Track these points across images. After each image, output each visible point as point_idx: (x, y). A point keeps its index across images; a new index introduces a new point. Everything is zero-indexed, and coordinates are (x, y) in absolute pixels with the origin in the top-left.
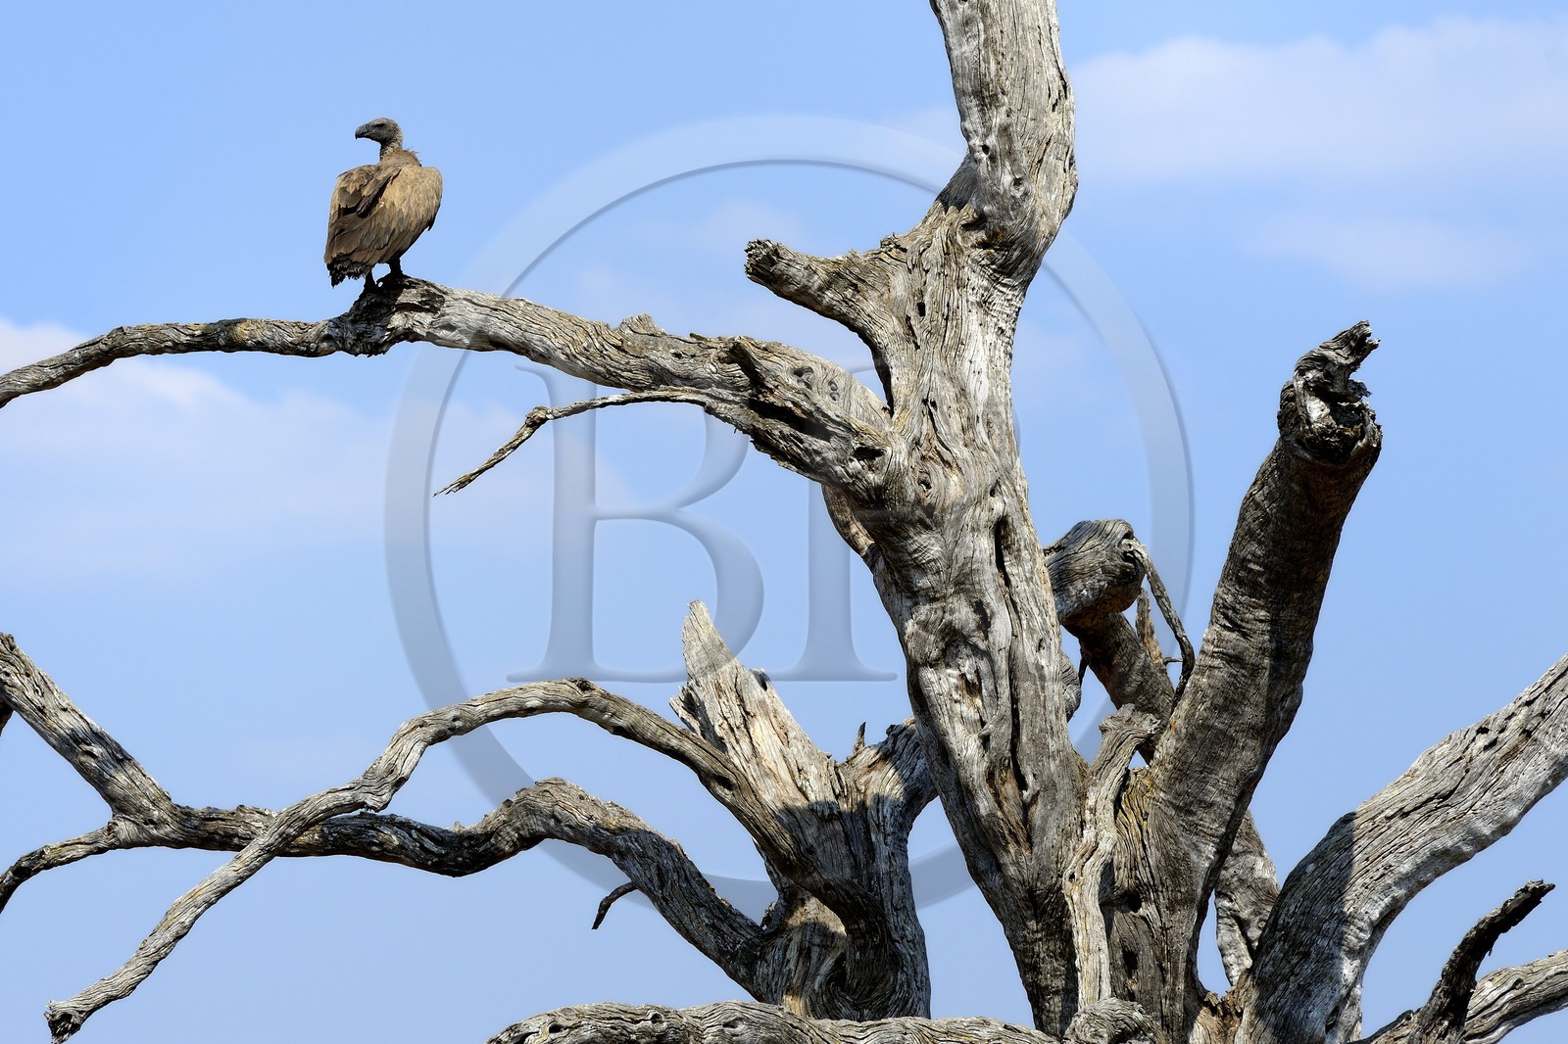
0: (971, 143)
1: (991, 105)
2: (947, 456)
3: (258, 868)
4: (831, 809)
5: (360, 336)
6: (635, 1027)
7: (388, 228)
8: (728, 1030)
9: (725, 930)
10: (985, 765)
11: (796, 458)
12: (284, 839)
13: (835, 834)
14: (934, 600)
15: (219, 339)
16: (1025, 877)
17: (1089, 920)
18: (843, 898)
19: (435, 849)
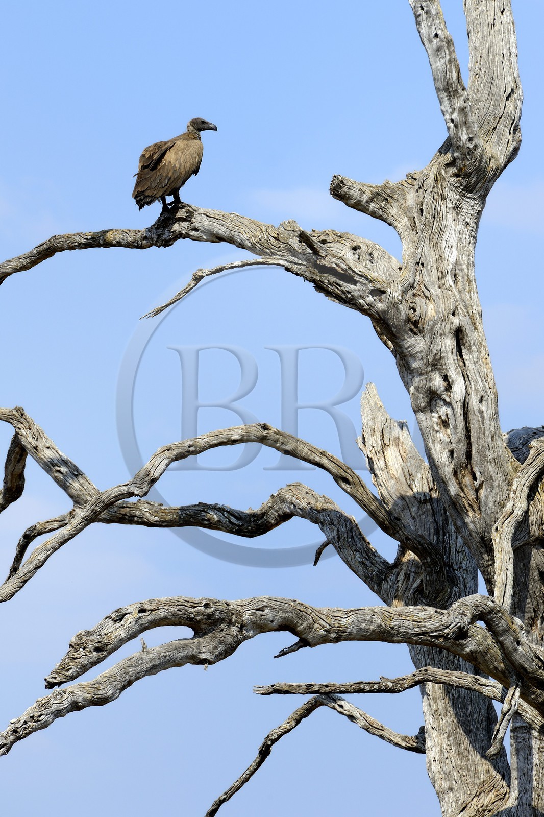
0: (446, 117)
1: (454, 96)
2: (427, 294)
3: (81, 530)
4: (425, 497)
5: (159, 236)
6: (193, 610)
7: (167, 176)
8: (258, 613)
9: (368, 564)
10: (452, 467)
11: (338, 295)
12: (94, 513)
13: (427, 511)
14: (421, 374)
15: (98, 241)
16: (478, 530)
17: (503, 553)
18: (417, 545)
19: (236, 522)
